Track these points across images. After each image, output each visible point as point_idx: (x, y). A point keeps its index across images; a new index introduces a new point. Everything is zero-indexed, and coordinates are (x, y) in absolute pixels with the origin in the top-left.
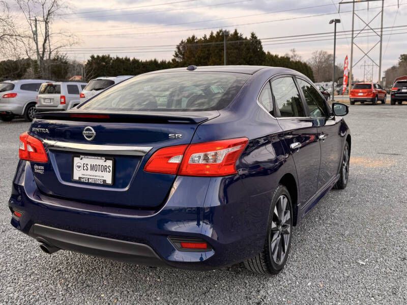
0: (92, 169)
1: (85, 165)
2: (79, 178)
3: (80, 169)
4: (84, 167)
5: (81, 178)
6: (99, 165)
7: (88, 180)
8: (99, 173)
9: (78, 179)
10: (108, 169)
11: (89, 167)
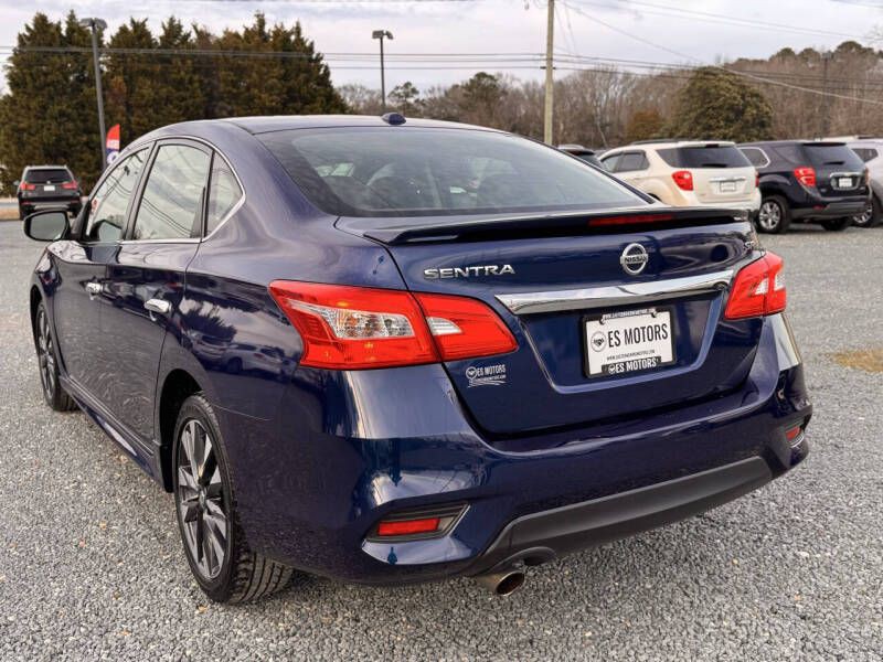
0: (628, 340)
1: (612, 335)
2: (603, 367)
3: (601, 347)
4: (610, 339)
5: (608, 366)
6: (643, 328)
7: (625, 367)
8: (644, 346)
9: (600, 371)
10: (662, 333)
11: (622, 337)
